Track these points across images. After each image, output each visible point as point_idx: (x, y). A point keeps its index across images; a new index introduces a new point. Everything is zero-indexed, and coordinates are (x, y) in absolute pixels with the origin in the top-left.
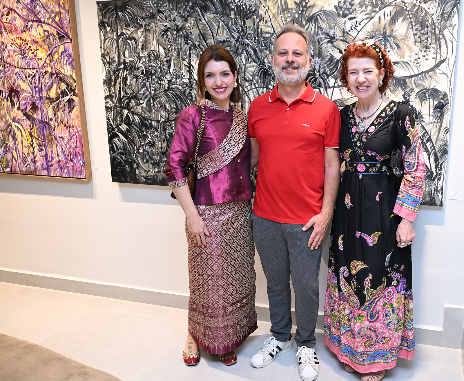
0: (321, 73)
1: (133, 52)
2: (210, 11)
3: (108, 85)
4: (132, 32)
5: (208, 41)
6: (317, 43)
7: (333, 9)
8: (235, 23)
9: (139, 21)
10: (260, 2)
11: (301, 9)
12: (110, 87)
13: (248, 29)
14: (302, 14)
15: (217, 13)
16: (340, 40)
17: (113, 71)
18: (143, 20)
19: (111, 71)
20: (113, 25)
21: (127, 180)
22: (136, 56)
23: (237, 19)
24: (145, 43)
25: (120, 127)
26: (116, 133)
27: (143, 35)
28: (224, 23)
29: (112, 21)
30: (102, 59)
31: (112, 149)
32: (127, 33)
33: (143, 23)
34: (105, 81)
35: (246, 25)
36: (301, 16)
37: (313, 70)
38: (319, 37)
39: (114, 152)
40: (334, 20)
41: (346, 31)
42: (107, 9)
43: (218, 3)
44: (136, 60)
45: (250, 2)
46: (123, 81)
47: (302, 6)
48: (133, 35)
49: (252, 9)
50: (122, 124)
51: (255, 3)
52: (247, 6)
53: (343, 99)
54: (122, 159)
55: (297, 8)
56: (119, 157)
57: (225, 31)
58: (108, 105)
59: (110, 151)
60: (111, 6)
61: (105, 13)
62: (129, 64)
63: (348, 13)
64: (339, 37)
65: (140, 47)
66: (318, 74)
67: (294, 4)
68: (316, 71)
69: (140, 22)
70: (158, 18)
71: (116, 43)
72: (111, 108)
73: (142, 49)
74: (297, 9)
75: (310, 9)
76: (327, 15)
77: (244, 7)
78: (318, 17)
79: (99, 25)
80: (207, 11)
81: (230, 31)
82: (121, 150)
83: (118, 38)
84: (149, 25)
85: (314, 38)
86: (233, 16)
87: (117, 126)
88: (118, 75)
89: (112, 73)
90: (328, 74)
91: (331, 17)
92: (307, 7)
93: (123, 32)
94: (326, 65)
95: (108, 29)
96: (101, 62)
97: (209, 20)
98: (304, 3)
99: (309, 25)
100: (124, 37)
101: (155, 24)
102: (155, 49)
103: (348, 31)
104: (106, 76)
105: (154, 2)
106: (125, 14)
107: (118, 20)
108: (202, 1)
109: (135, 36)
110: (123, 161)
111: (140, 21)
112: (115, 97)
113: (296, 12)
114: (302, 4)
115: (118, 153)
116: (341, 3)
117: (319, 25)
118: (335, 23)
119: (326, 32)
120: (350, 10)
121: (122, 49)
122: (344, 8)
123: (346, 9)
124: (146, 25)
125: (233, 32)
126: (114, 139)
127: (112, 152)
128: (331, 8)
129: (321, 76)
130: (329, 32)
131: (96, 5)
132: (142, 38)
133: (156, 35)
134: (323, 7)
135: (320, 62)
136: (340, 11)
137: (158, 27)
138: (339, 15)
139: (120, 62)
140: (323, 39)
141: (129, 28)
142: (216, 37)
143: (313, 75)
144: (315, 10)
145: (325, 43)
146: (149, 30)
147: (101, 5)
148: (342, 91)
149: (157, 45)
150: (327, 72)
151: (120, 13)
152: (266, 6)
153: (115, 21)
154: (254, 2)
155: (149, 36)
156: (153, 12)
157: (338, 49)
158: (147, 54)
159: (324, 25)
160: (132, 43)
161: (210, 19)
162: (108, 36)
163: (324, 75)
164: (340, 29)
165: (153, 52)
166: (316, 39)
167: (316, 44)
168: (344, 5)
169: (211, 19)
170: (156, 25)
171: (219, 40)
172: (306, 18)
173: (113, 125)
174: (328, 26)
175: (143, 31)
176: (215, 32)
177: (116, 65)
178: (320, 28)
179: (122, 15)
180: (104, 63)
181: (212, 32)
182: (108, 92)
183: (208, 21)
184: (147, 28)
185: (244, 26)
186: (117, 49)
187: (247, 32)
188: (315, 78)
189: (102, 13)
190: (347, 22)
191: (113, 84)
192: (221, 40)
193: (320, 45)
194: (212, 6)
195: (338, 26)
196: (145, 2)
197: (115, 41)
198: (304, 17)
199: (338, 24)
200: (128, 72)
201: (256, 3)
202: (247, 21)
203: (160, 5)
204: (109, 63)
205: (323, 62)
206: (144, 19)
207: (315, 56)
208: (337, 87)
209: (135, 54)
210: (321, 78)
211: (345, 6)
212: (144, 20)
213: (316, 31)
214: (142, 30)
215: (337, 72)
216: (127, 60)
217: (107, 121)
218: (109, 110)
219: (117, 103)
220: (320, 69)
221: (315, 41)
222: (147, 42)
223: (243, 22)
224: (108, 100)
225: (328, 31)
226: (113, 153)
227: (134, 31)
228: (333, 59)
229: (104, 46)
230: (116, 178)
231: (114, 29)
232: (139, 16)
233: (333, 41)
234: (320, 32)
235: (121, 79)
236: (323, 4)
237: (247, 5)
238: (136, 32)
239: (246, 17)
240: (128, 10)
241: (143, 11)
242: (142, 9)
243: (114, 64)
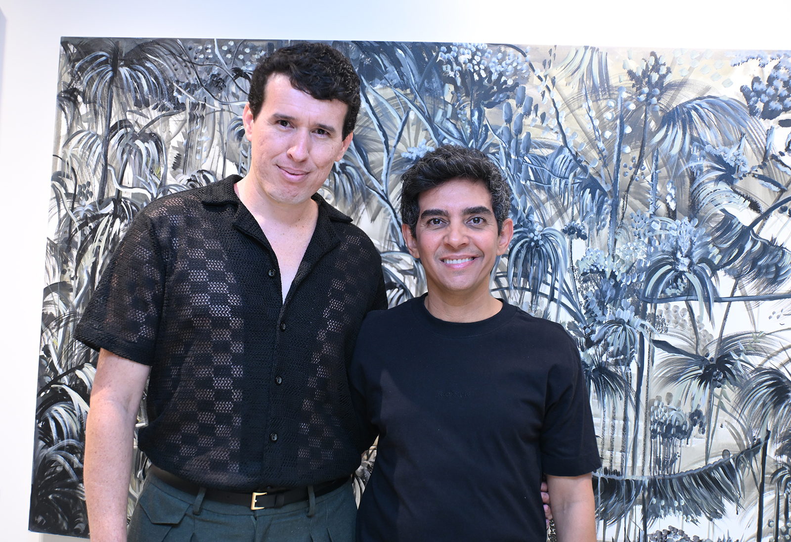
0: (695, 260)
1: (147, 172)
2: (383, 81)
3: (61, 255)
4: (153, 122)
5: (371, 157)
6: (687, 180)
7: (737, 95)
8: (455, 115)
9: (175, 94)
10: (531, 65)
11: (646, 90)
12: (66, 262)
13: (490, 132)
14: (648, 102)
15: (404, 86)
16: (754, 176)
17: (81, 220)
18: (189, 92)
19: (75, 219)
20: (99, 101)
21: (77, 527)
22: (156, 184)
23: (460, 105)
24: (187, 151)
25: (78, 372)
26: (63, 390)
27: (183, 130)
28: (423, 113)
29: (99, 88)
30: (54, 186)
31: (43, 433)
32: (136, 122)
33: (188, 100)
34: (52, 246)
35: (485, 122)
36: (644, 108)
37: (670, 250)
38: (693, 164)
39: (50, 444)
40: (739, 123)
41: (771, 152)
42: (88, 58)
43: (409, 60)
44: (152, 195)
45: (501, 64)
46: (106, 248)
47: (649, 83)
48: (155, 127)
49: (505, 82)
50: (86, 365)
51: (515, 68)
52: (491, 73)
53: (756, 333)
54: (71, 464)
55: (633, 86)
56: (60, 459)
57: (422, 134)
58: (51, 310)
59: (37, 438)
60: (101, 50)
61: (82, 69)
62: (132, 203)
63: (781, 107)
64: (753, 168)
65: (171, 160)
66: (686, 261)
67: (626, 77)
68: (681, 253)
69: (179, 97)
70: (233, 89)
71: (100, 146)
72: (58, 320)
73: (175, 166)
74: (635, 89)
75: (673, 92)
76: (718, 109)
77: (483, 74)
78: (693, 113)
79: (59, 96)
80: (377, 80)
81: (437, 134)
82: (73, 438)
83: (109, 134)
84: (204, 106)
85: (678, 166)
86: (448, 97)
87: (70, 371)
88: (94, 231)
89: (76, 225)
90: (716, 262)
91: (730, 115)
92: (662, 87)
93: (126, 120)
94: (710, 239)
95: (83, 109)
96: (51, 194)
97: (380, 104)
98: (655, 77)
99: (667, 131)
100: (127, 133)
101: (222, 103)
102: (214, 169)
103: (778, 154)
104: (59, 231)
105: (225, 48)
106: (140, 74)
107: (117, 87)
108: (364, 53)
109: (158, 130)
110: (71, 472)
111: (180, 93)
112: (75, 290)
113: (631, 98)
114: (649, 77)
115: (61, 449)
116: (760, 83)
117: (695, 135)
118: (740, 131)
119: (714, 152)
120: (786, 102)
121: (115, 162)
122: (768, 95)
123: (773, 98)
124: (194, 106)
125: (445, 138)
126: (55, 407)
127: (41, 443)
128: (731, 93)
129: (696, 268)
130: (722, 154)
131: (59, 48)
132: (180, 138)
133: (220, 131)
134: (708, 89)
135: (694, 229)
136: (756, 102)
137: (229, 111)
138: (753, 112)
139: (106, 197)
140: (705, 169)
141: (144, 111)
142: (395, 147)
143: (671, 264)
144: (685, 96)
145: (711, 180)
146: (202, 117)
147: (71, 47)
148: (755, 311)
149: (221, 159)
150: (714, 257)
151: (124, 71)
152: (546, 77)
153: (106, 89)
154: (511, 64)
155: (201, 134)
156: (219, 74)
157: (747, 198)
158: (189, 180)
159: (709, 136)
160: (147, 148)
161: (381, 100)
162: (82, 126)
163: (704, 265)
164: (754, 146)
165: (205, 177)
166: (684, 169)
167: (683, 183)
168: (768, 86)
169: (387, 100)
170: (225, 107)
171: (403, 155)
172: (660, 113)
173: (57, 367)
174: (720, 138)
175: (185, 121)
176: (393, 136)
177: (93, 204)
178: (698, 141)
179: (130, 75)
180: (58, 198)
181: (385, 135)
182: (58, 275)
183: (376, 106)
184: (198, 112)
185: (480, 123)
186: (102, 161)
187: (487, 140)
188: (676, 271)
189: (73, 67)
190: (775, 131)
191: (75, 253)
192: (408, 155)
193: (695, 186)
194: (391, 68)
195: (750, 140)
196: (201, 48)
197: (99, 141)
198: (654, 112)
199: (750, 135)
200: (126, 225)
201: (519, 68)
202: (490, 113)
203: (241, 57)
204: (74, 197)
205: (703, 231)
206: (190, 88)
207: (678, 214)
208: (739, 299)
209: (154, 177)
210: (695, 272)
211: (771, 91)
212: (192, 92)
213: (687, 149)
214: (182, 116)
215: (740, 258)
216: (127, 193)
217: (42, 353)
218: (53, 324)
219: (78, 306)
220: (691, 248)
221: (682, 176)
222: (192, 147)
223: (476, 114)
224: (55, 296)
225: (720, 151)
226: (44, 447)
227: (157, 119)
228: (732, 225)
229: (64, 153)
230: (42, 521)
231: (100, 110)
232: (178, 82)
233: (734, 176)
234: (696, 153)
235: (100, 241)
236: (709, 82)
237: (493, 70)
238: (163, 121)
239: (486, 102)
240: (148, 65)
241: (191, 70)
242: (189, 65)
243: (87, 199)
